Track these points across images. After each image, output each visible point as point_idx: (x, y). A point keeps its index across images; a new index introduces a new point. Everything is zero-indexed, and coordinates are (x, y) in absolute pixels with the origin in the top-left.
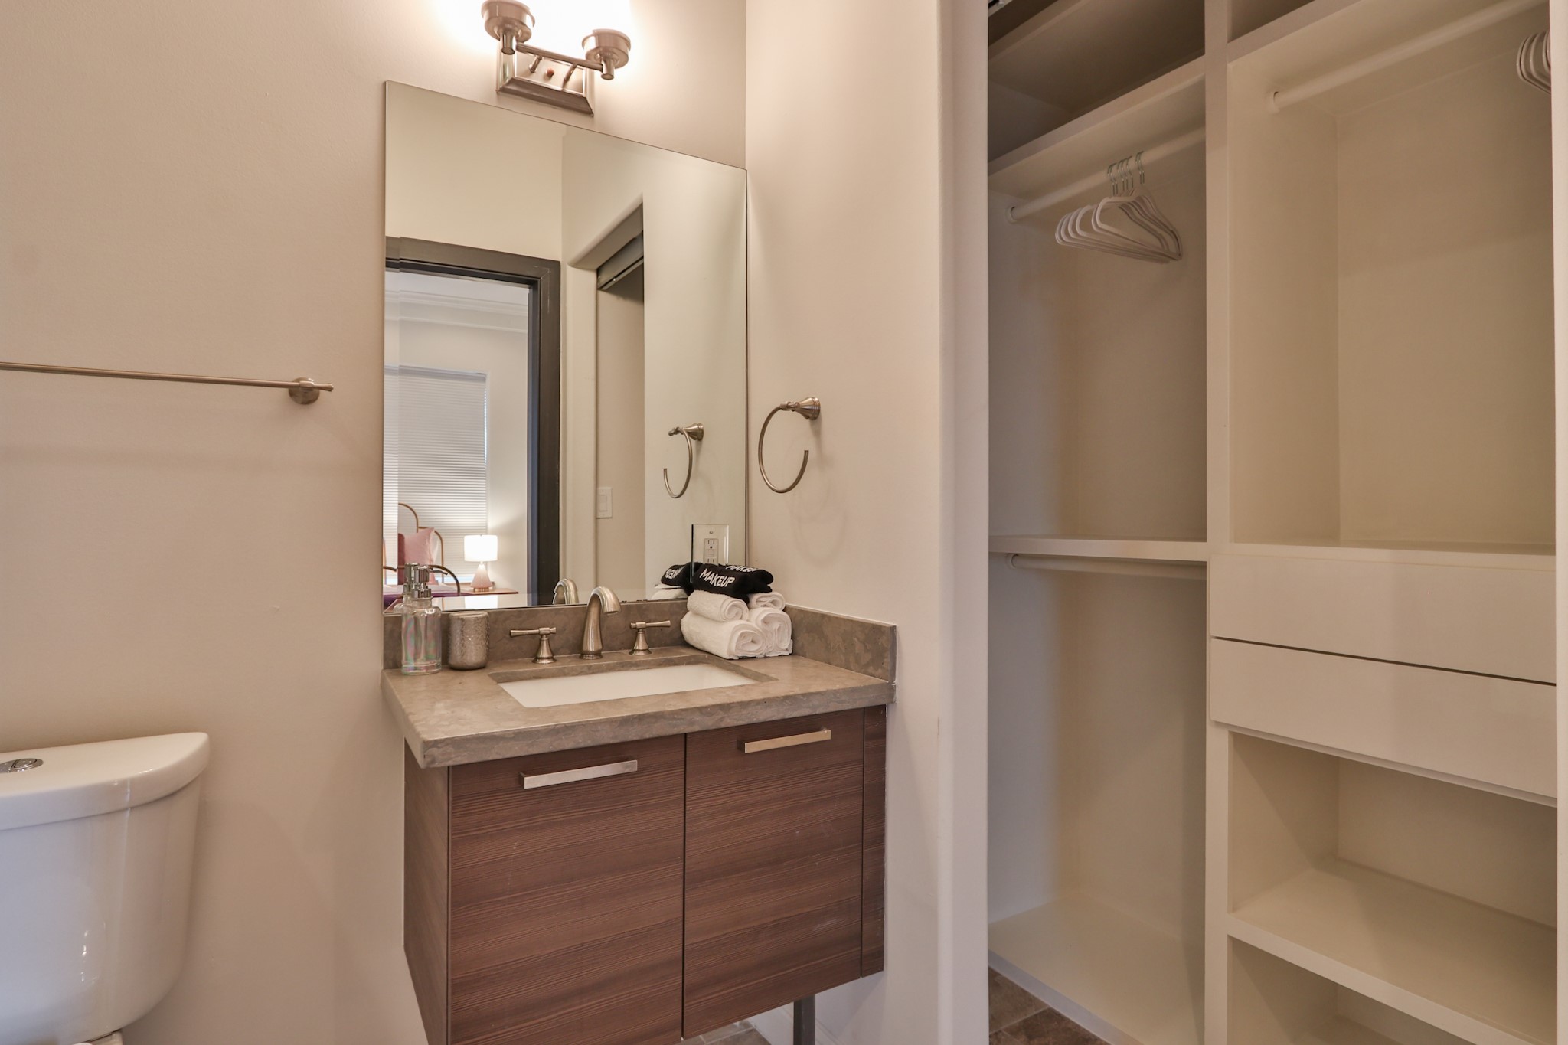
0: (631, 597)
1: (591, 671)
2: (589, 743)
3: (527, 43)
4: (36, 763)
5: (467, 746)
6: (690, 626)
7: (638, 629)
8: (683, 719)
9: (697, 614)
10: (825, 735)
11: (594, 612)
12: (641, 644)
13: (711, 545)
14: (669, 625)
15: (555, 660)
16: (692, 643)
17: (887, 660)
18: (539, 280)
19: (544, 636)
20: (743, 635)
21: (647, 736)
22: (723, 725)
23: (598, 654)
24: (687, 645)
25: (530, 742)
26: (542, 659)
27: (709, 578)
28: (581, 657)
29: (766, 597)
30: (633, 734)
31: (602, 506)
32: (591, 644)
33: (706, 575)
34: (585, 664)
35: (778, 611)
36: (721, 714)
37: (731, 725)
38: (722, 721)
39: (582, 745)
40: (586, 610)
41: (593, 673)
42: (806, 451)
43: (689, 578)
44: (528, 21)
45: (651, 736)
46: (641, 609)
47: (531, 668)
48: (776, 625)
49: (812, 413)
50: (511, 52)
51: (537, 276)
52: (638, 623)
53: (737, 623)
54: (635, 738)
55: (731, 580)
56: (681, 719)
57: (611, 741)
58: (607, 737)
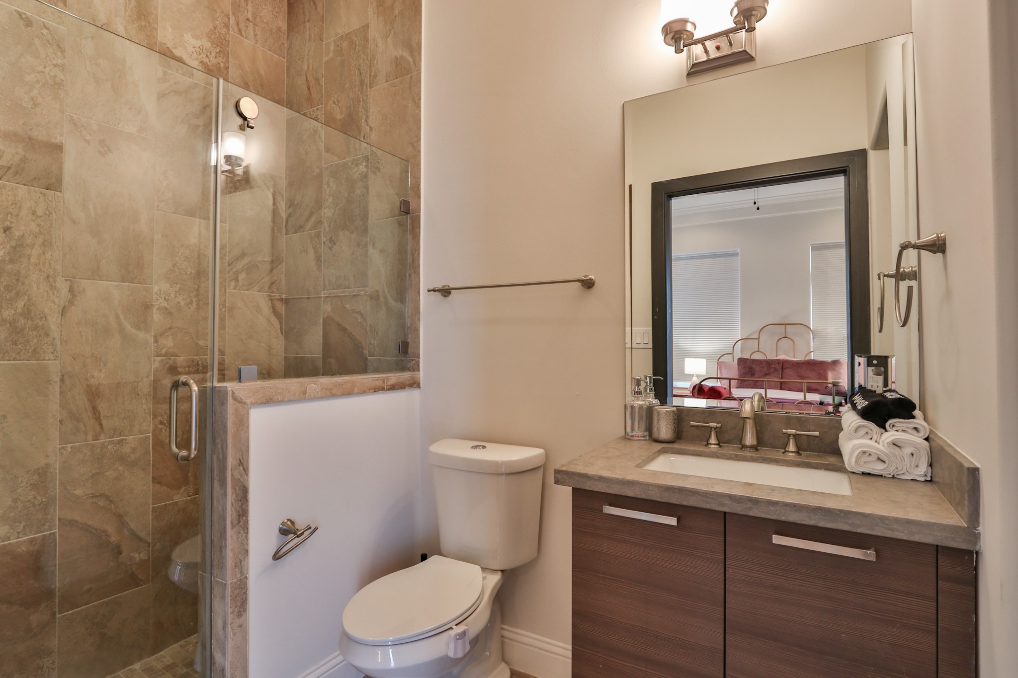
1: (738, 459)
2: (644, 496)
3: (694, 38)
4: (484, 447)
5: (574, 477)
7: (789, 435)
8: (714, 499)
12: (791, 447)
14: (818, 435)
15: (721, 447)
18: (848, 168)
19: (713, 429)
20: (864, 453)
21: (685, 503)
22: (751, 513)
23: (755, 448)
25: (607, 485)
26: (711, 444)
27: (858, 401)
28: (741, 449)
29: (903, 423)
30: (674, 499)
32: (748, 440)
33: (857, 398)
35: (917, 438)
36: (749, 505)
37: (759, 515)
38: (750, 510)
39: (639, 496)
41: (739, 460)
42: (909, 287)
44: (689, 27)
45: (689, 505)
47: (702, 449)
48: (909, 451)
50: (681, 51)
51: (846, 165)
52: (789, 430)
53: (866, 441)
54: (676, 503)
55: (866, 403)
56: (713, 498)
57: (659, 500)
58: (655, 496)
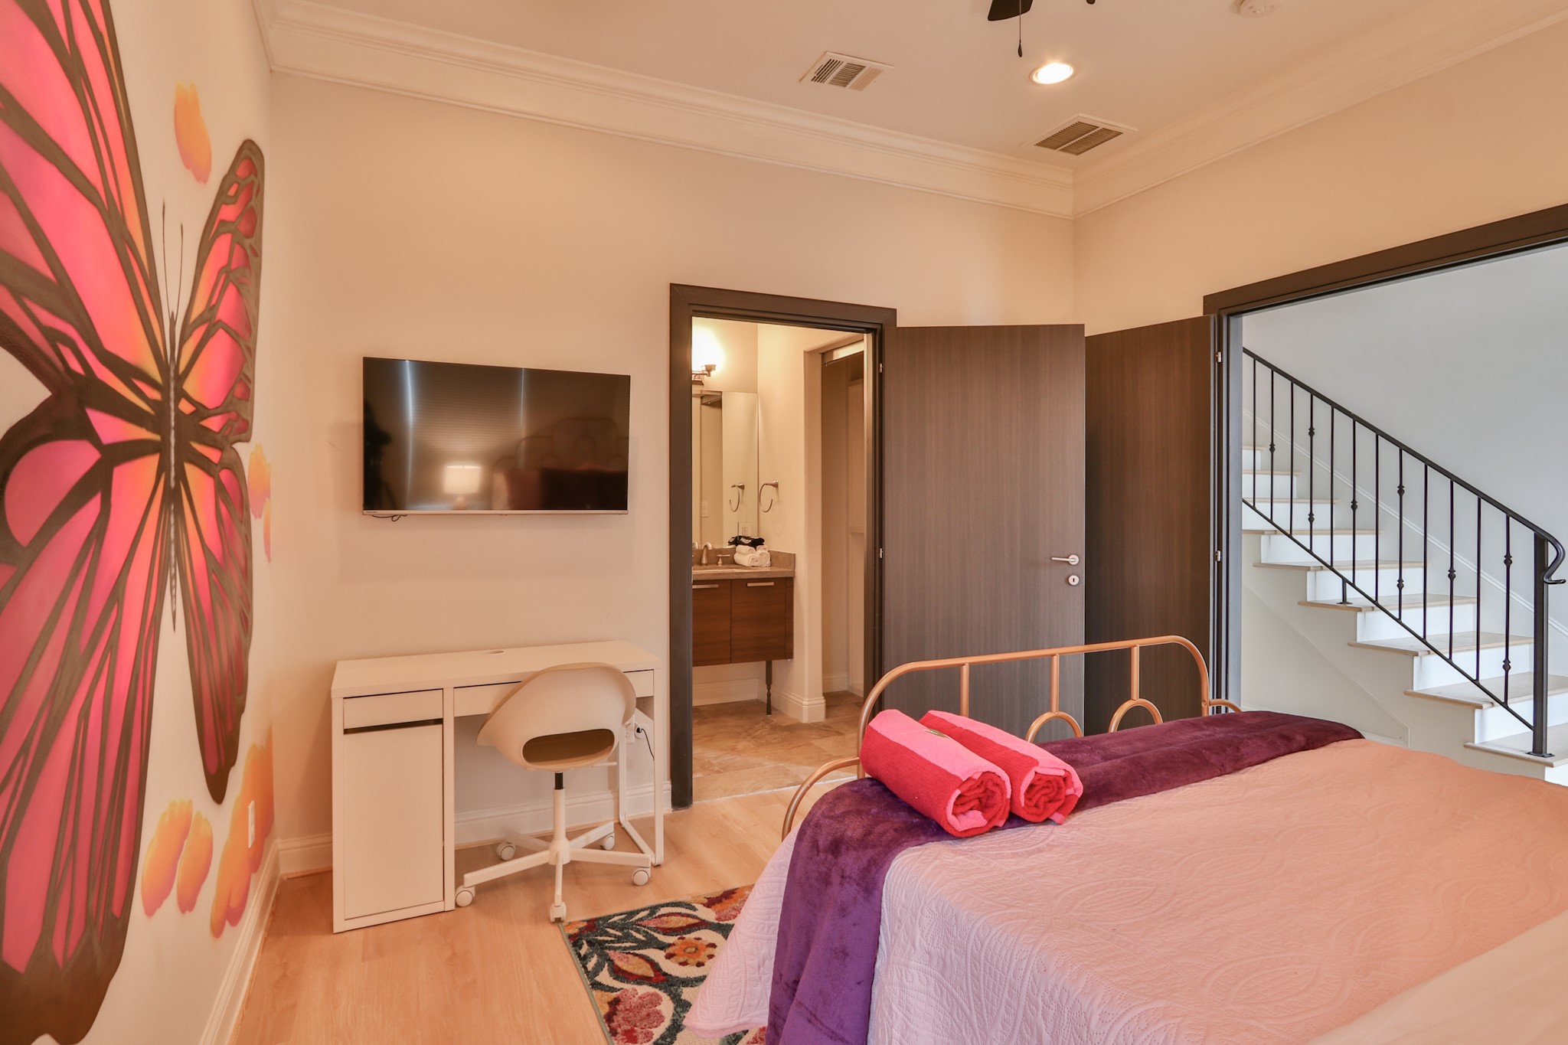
0: (717, 547)
6: (737, 557)
7: (719, 557)
9: (739, 553)
10: (772, 584)
11: (705, 551)
12: (720, 562)
13: (745, 530)
14: (728, 554)
16: (738, 563)
17: (793, 565)
20: (753, 559)
23: (706, 565)
24: (736, 564)
29: (762, 547)
31: (703, 511)
32: (704, 561)
33: (742, 540)
34: (702, 567)
35: (766, 552)
36: (741, 575)
37: (744, 578)
38: (741, 577)
40: (703, 550)
43: (737, 541)
46: (721, 551)
48: (765, 556)
49: (776, 486)
52: (719, 555)
53: (752, 555)
55: (750, 541)
